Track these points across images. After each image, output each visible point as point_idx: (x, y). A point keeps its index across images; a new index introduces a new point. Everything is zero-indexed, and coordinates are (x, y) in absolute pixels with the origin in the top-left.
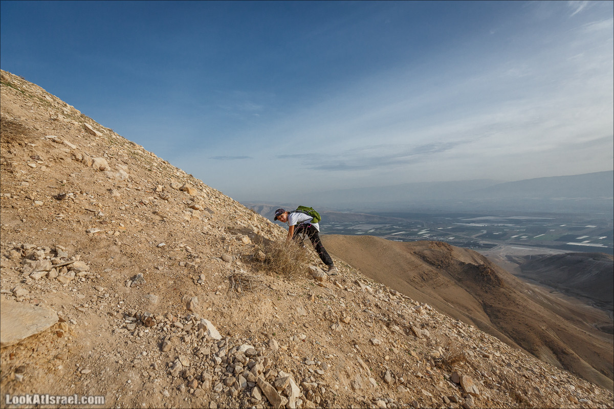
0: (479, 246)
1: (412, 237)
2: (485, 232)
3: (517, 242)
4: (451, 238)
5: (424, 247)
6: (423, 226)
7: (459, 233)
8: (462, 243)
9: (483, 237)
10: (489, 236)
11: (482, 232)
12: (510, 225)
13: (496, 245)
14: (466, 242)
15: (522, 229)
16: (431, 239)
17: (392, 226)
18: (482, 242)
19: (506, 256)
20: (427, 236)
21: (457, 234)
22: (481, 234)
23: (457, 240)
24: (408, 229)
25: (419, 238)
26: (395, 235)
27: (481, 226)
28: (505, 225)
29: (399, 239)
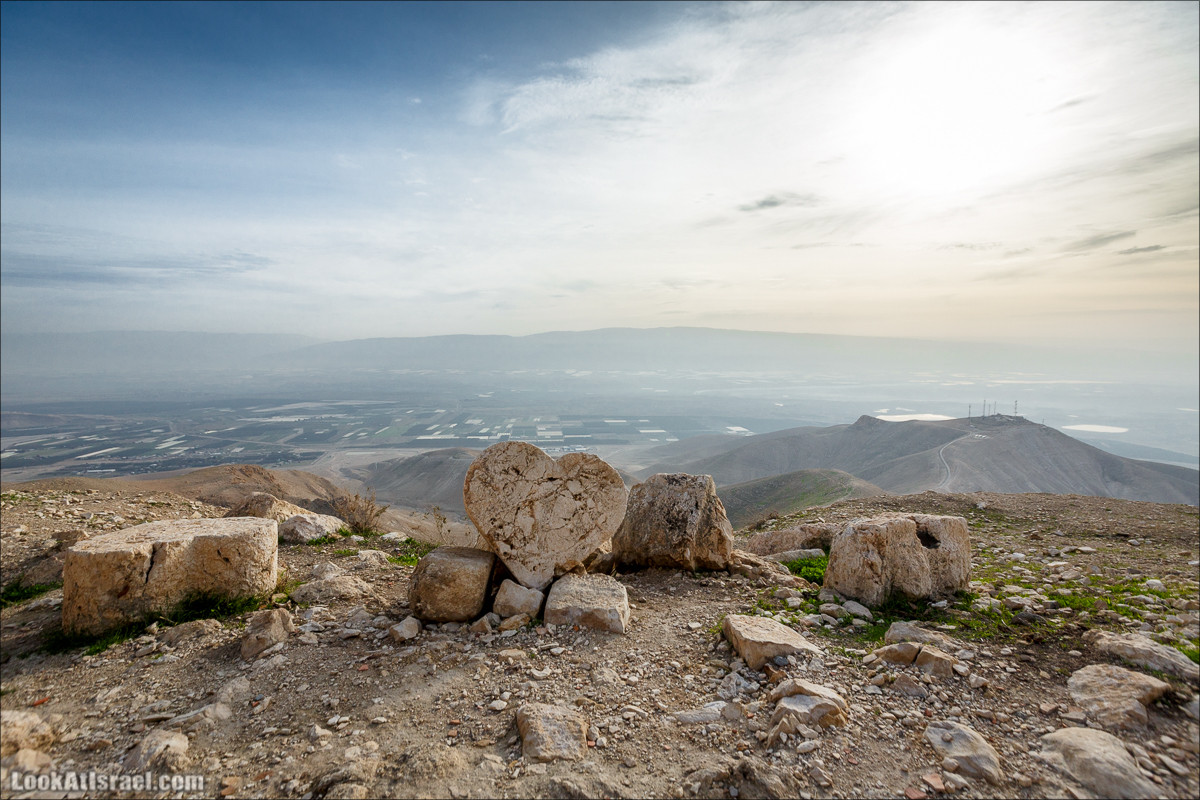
0: (295, 459)
1: (139, 459)
2: (301, 431)
3: (354, 442)
4: (238, 450)
5: (220, 483)
6: (167, 429)
7: (250, 438)
8: (259, 457)
9: (298, 441)
10: (309, 437)
11: (296, 432)
12: (340, 416)
13: (321, 453)
14: (268, 453)
15: (358, 421)
16: (191, 456)
17: (77, 436)
18: (298, 451)
19: (340, 470)
20: (181, 451)
21: (250, 440)
22: (294, 435)
23: (250, 453)
24: (127, 441)
25: (160, 459)
26: (90, 458)
27: (293, 420)
28: (333, 416)
29: (103, 466)
